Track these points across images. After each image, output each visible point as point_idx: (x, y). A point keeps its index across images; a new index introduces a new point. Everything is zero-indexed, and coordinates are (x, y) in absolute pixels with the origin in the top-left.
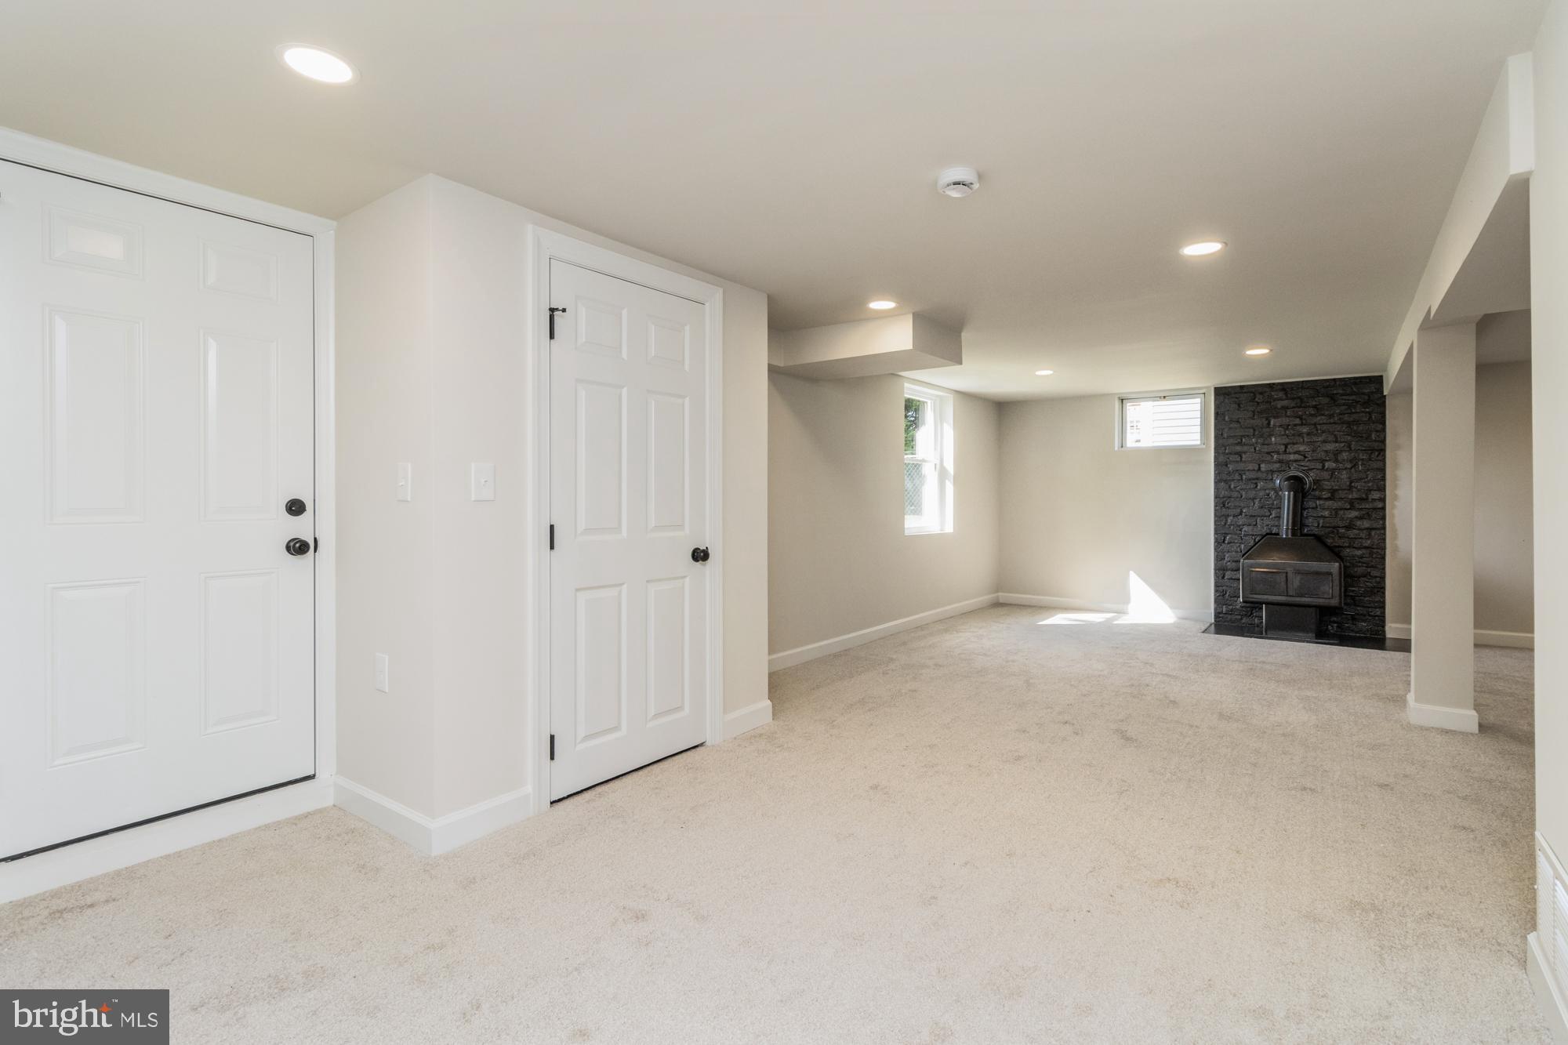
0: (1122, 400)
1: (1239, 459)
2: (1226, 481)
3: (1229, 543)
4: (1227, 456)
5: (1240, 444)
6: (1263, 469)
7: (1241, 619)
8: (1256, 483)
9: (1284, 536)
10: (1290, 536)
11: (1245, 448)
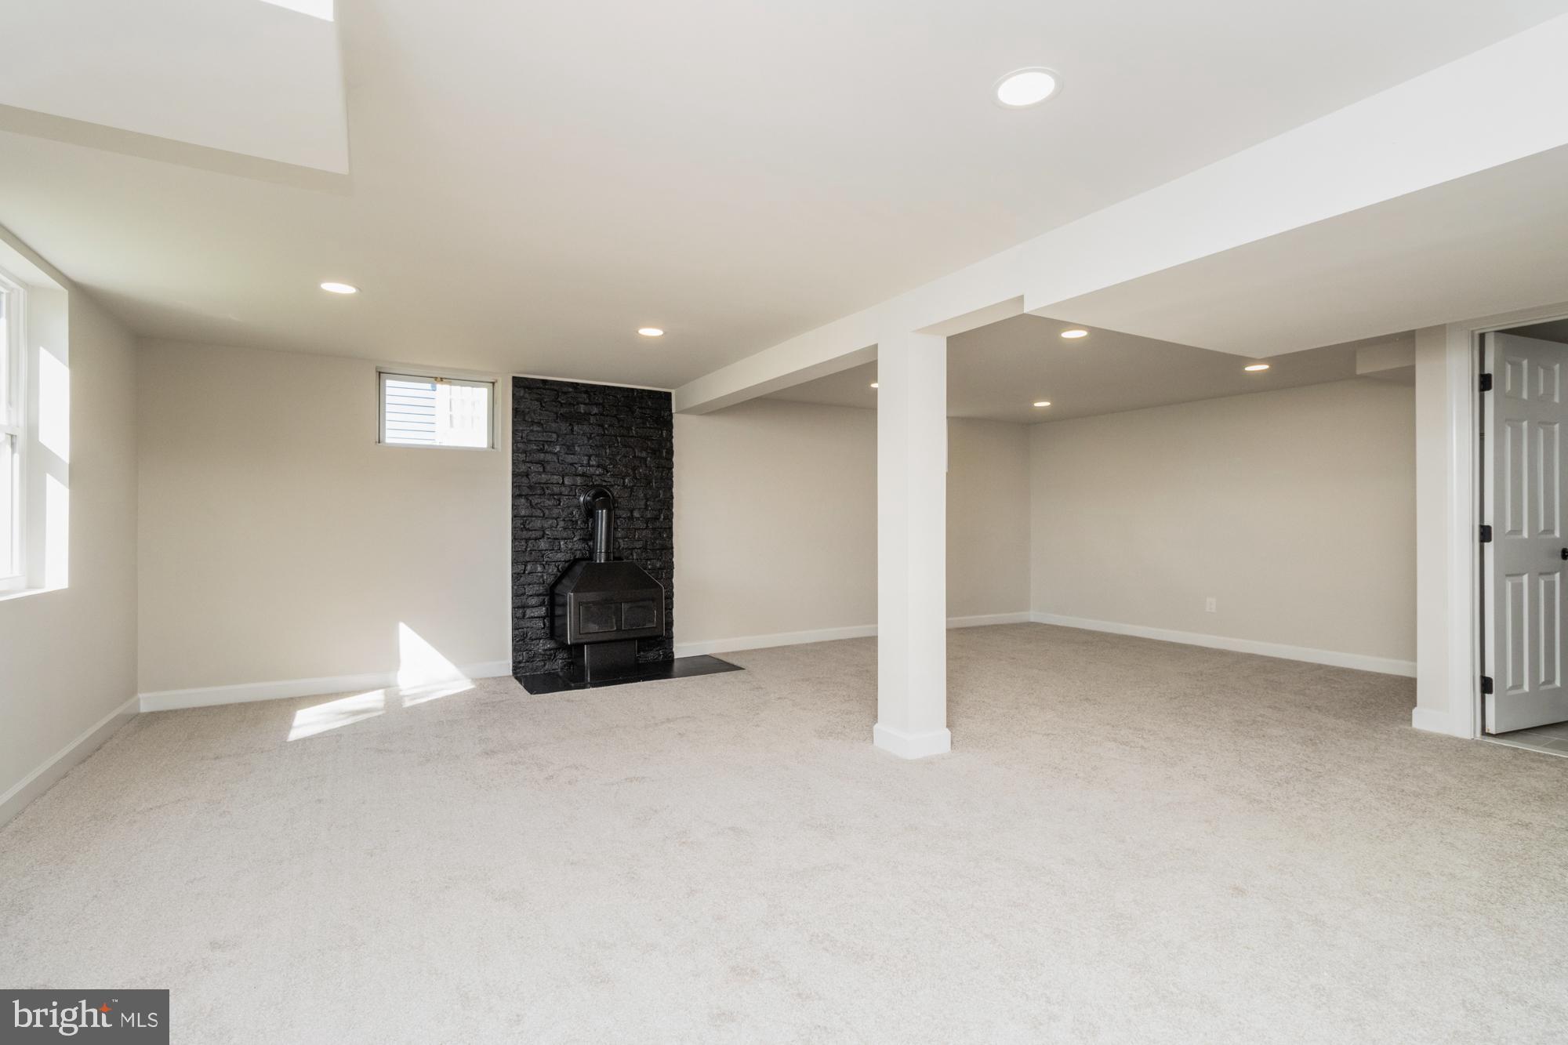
0: (380, 373)
1: (541, 469)
2: (526, 497)
3: (529, 574)
4: (529, 465)
5: (541, 451)
6: (566, 482)
7: (545, 665)
8: (559, 500)
9: (598, 561)
10: (603, 561)
11: (549, 457)
